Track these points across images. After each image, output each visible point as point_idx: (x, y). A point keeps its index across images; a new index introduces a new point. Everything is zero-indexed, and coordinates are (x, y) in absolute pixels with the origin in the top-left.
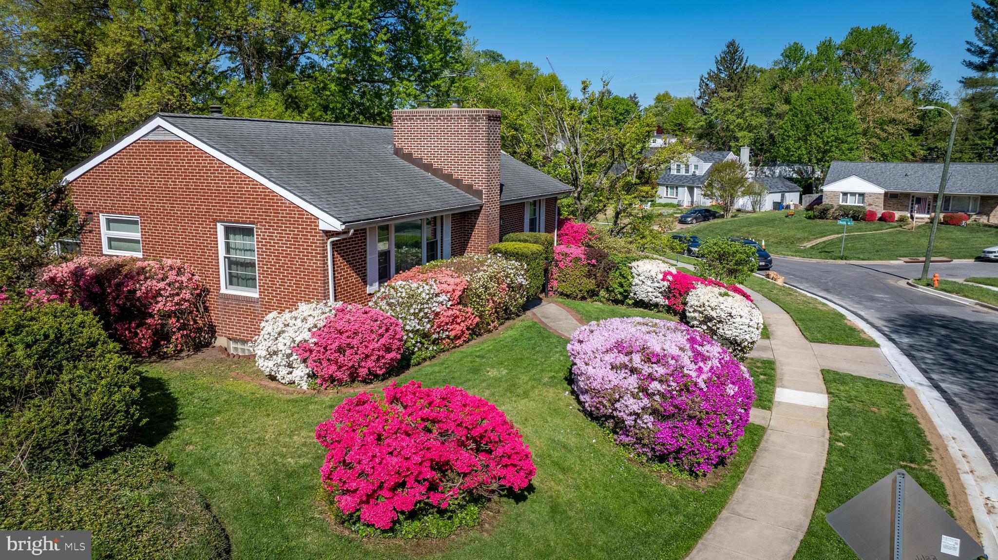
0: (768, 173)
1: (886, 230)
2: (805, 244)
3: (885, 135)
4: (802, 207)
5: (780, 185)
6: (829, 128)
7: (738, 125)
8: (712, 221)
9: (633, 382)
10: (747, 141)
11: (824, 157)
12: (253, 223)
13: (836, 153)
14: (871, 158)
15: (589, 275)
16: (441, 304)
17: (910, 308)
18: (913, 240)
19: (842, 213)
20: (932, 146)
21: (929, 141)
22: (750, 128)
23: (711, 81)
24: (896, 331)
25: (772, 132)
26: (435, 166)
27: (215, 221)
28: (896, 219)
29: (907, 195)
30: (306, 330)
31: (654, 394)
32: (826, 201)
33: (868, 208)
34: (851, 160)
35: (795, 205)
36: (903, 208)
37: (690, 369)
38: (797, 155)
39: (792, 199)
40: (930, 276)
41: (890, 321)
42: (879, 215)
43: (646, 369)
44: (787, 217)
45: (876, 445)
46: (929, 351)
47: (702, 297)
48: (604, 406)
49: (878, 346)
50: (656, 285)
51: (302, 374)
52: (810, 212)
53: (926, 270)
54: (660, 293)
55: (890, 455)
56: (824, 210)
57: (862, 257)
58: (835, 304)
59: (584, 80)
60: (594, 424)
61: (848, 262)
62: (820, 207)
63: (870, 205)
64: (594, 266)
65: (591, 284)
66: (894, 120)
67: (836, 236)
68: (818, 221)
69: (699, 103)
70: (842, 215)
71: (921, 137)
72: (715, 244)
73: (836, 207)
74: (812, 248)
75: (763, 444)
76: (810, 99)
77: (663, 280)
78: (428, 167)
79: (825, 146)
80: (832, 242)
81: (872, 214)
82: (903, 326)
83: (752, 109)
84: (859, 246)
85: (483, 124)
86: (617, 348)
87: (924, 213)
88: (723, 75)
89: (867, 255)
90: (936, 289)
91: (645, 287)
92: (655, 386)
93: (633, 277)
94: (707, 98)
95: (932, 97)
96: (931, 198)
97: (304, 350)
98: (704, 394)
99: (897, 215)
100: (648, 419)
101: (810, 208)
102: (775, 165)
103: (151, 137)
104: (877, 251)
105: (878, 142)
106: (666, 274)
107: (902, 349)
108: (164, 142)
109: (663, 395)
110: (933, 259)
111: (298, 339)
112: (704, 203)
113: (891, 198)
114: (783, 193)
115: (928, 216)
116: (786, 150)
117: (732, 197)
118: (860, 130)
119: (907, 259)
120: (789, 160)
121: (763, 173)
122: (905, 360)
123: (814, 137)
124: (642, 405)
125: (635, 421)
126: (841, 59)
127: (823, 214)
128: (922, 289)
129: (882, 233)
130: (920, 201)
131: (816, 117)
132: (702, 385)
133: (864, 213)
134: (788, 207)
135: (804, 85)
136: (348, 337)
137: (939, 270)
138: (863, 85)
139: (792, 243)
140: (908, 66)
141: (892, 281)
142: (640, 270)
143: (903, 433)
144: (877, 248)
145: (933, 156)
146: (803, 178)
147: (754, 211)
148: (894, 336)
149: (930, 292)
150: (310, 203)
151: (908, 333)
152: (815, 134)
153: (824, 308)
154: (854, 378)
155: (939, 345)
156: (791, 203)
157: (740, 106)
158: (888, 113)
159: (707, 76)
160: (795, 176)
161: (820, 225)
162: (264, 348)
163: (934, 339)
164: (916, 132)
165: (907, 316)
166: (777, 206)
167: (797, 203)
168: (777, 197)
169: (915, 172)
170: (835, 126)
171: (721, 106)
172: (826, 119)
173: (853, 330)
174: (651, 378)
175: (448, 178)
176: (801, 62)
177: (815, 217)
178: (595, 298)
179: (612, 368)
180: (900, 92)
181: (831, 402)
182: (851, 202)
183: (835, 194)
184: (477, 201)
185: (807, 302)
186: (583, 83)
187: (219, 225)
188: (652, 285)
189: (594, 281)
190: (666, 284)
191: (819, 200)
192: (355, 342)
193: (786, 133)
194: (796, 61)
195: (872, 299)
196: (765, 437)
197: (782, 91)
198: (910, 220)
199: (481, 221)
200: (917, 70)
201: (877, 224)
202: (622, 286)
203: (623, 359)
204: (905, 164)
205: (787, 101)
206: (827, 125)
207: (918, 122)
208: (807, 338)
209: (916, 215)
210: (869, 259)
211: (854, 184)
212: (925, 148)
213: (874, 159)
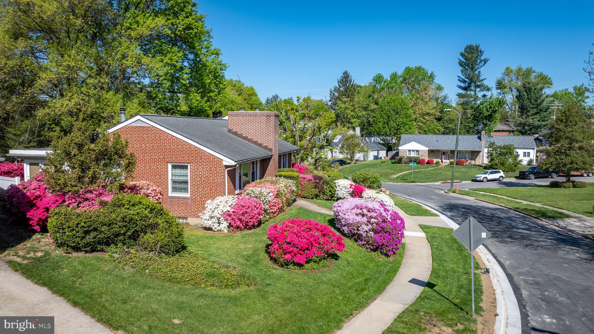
0: (368, 140)
1: (430, 168)
2: (393, 176)
3: (425, 121)
4: (388, 158)
5: (376, 147)
6: (399, 117)
7: (352, 115)
8: (344, 166)
9: (365, 219)
10: (357, 124)
11: (397, 132)
12: (189, 163)
13: (403, 130)
14: (419, 133)
15: (316, 187)
16: (270, 197)
17: (448, 202)
18: (444, 172)
19: (409, 160)
20: (447, 126)
21: (445, 124)
22: (358, 117)
23: (336, 92)
24: (444, 211)
25: (370, 119)
26: (249, 137)
27: (168, 162)
28: (434, 163)
29: (438, 151)
30: (228, 206)
31: (373, 223)
32: (401, 154)
33: (421, 158)
34: (410, 133)
35: (384, 157)
36: (437, 157)
37: (384, 214)
38: (384, 131)
39: (383, 154)
40: (454, 188)
41: (441, 207)
42: (426, 161)
43: (369, 214)
44: (382, 163)
45: (448, 246)
46: (459, 217)
47: (369, 194)
48: (354, 229)
49: (439, 216)
50: (347, 190)
51: (226, 226)
52: (393, 160)
53: (452, 186)
54: (349, 194)
55: (454, 249)
56: (400, 159)
57: (421, 181)
58: (415, 201)
59: (298, 96)
60: (347, 239)
61: (415, 184)
62: (398, 157)
63: (422, 156)
64: (317, 183)
65: (316, 191)
66: (428, 113)
67: (408, 172)
68: (398, 164)
69: (330, 103)
70: (409, 161)
71: (441, 122)
72: (360, 174)
73: (406, 157)
74: (397, 178)
75: (406, 248)
76: (389, 103)
77: (350, 188)
78: (245, 138)
79: (397, 126)
80: (406, 175)
81: (423, 161)
82: (447, 208)
83: (359, 107)
84: (419, 176)
85: (273, 119)
86: (356, 207)
87: (447, 159)
88: (342, 89)
89: (424, 180)
90: (457, 193)
91: (342, 191)
92: (373, 220)
93: (336, 187)
94: (333, 101)
95: (445, 102)
96: (449, 153)
97: (227, 215)
98: (390, 222)
99: (435, 160)
100: (372, 233)
101: (393, 158)
102: (371, 136)
103: (133, 125)
104: (428, 178)
105: (422, 125)
106: (351, 185)
107: (448, 217)
108: (141, 127)
109: (377, 224)
110: (454, 181)
111: (224, 211)
112: (339, 156)
113: (432, 152)
114: (378, 151)
115: (449, 161)
116: (378, 129)
117: (353, 153)
118: (413, 118)
119: (442, 182)
120: (380, 134)
121: (365, 140)
122: (450, 220)
123: (392, 122)
124: (369, 228)
125: (367, 234)
126: (402, 82)
127: (400, 161)
128: (451, 194)
129: (429, 170)
130: (444, 153)
131: (392, 112)
132: (389, 219)
133: (419, 160)
134: (381, 158)
135: (385, 95)
136: (246, 209)
137: (457, 186)
138: (413, 95)
139: (387, 176)
140: (433, 86)
141: (437, 191)
142: (340, 184)
143: (456, 242)
144: (428, 177)
145: (447, 131)
146: (386, 143)
147: (364, 160)
148: (444, 212)
149: (455, 195)
150: (219, 153)
151: (449, 211)
152: (392, 120)
153: (411, 203)
154: (433, 227)
155: (463, 215)
156: (382, 156)
157: (353, 106)
158: (426, 109)
159: (333, 89)
160: (381, 142)
161: (399, 167)
162: (208, 215)
163: (460, 213)
164: (439, 119)
165: (447, 205)
166: (376, 158)
167: (385, 156)
168: (375, 153)
169: (441, 139)
170: (401, 116)
171: (343, 106)
172: (397, 113)
173: (427, 210)
174: (371, 217)
175: (256, 143)
176: (383, 83)
177: (396, 163)
178: (318, 198)
179: (356, 215)
180: (431, 99)
181: (427, 235)
182: (413, 155)
183: (404, 151)
184: (270, 153)
185: (403, 201)
186: (298, 97)
187: (169, 164)
188: (345, 190)
189: (318, 190)
190: (351, 189)
191: (397, 154)
192: (248, 211)
193: (378, 120)
194: (380, 83)
195: (431, 199)
196: (406, 246)
197: (374, 98)
198: (441, 163)
199: (271, 162)
200: (437, 89)
201: (426, 165)
202: (330, 191)
203: (359, 211)
204: (436, 136)
205: (376, 103)
206: (398, 116)
207: (440, 114)
208: (408, 214)
209: (444, 161)
210: (425, 182)
211: (413, 146)
212: (443, 127)
213: (420, 133)
